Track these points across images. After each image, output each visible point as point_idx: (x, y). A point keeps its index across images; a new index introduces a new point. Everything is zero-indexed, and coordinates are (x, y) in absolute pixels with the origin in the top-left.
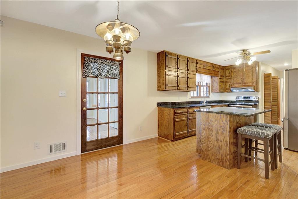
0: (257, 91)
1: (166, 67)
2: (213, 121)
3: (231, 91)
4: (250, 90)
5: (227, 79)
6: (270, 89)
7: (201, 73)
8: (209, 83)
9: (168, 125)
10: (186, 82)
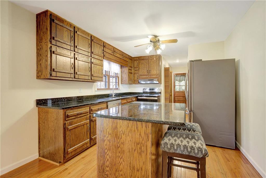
0: (160, 84)
1: (51, 38)
2: (124, 134)
3: (139, 82)
4: (155, 82)
5: (136, 70)
6: (169, 82)
7: (110, 60)
8: (118, 73)
9: (55, 138)
10: (89, 68)
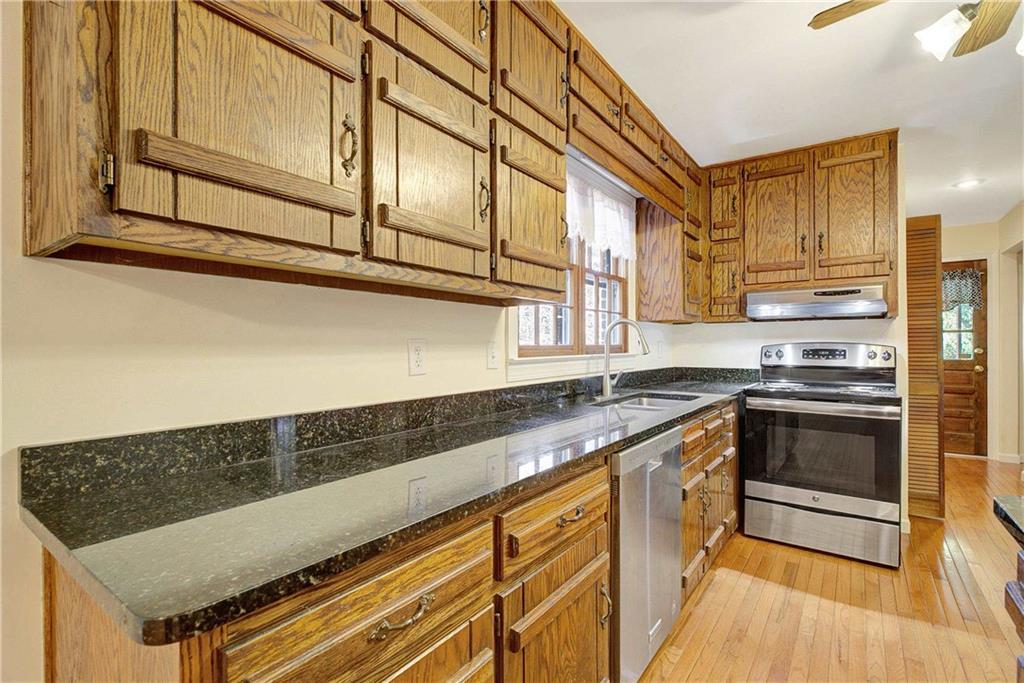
3: (742, 310)
5: (721, 241)
8: (622, 258)
10: (478, 188)
